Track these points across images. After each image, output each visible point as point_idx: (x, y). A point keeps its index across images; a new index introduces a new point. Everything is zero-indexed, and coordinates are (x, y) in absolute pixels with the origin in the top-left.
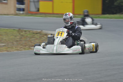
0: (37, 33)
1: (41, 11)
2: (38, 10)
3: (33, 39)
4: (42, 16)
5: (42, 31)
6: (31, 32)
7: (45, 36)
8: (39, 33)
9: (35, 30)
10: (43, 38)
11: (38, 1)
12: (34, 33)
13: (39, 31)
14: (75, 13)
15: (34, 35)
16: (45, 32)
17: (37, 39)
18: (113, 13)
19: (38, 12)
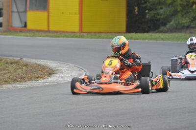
0: (12, 63)
1: (29, 27)
2: (25, 26)
3: (4, 72)
4: (28, 34)
5: (21, 59)
6: (3, 60)
7: (24, 68)
8: (16, 62)
9: (11, 58)
10: (19, 70)
11: (25, 12)
12: (7, 63)
13: (17, 59)
14: (83, 31)
15: (7, 65)
16: (25, 60)
17: (9, 72)
18: (144, 31)
19: (25, 29)
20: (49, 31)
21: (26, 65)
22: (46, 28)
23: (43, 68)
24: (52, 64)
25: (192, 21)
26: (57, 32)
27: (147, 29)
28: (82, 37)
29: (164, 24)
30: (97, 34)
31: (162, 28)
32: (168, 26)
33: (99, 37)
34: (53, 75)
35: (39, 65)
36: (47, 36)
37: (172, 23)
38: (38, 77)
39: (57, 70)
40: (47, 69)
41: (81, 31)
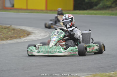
0: (5, 28)
1: (16, 7)
2: (13, 6)
3: (1, 33)
4: (15, 11)
5: (11, 26)
7: (13, 31)
8: (8, 28)
9: (5, 25)
10: (10, 32)
12: (2, 28)
13: (8, 26)
14: (48, 9)
15: (2, 29)
16: (13, 27)
17: (4, 34)
20: (27, 9)
21: (14, 29)
22: (25, 7)
23: (24, 31)
24: (29, 29)
25: (112, 3)
26: (32, 10)
28: (47, 13)
29: (96, 5)
31: (95, 8)
32: (98, 6)
34: (30, 36)
35: (21, 30)
36: (26, 12)
38: (21, 37)
39: (32, 32)
40: (26, 32)
41: (46, 9)
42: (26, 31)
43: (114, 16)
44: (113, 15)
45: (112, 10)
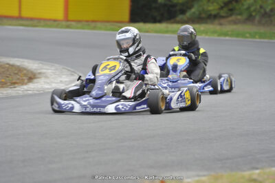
20: (20, 18)
22: (16, 13)
23: (20, 70)
24: (31, 65)
25: (222, 8)
26: (32, 19)
27: (158, 18)
28: (68, 27)
29: (183, 12)
30: (91, 23)
31: (180, 17)
32: (188, 14)
33: (94, 28)
34: (35, 80)
35: (13, 66)
37: (193, 10)
38: (15, 83)
39: (40, 73)
40: (25, 72)
41: (66, 18)
42: (25, 69)
43: (227, 38)
44: (226, 35)
45: (221, 24)
